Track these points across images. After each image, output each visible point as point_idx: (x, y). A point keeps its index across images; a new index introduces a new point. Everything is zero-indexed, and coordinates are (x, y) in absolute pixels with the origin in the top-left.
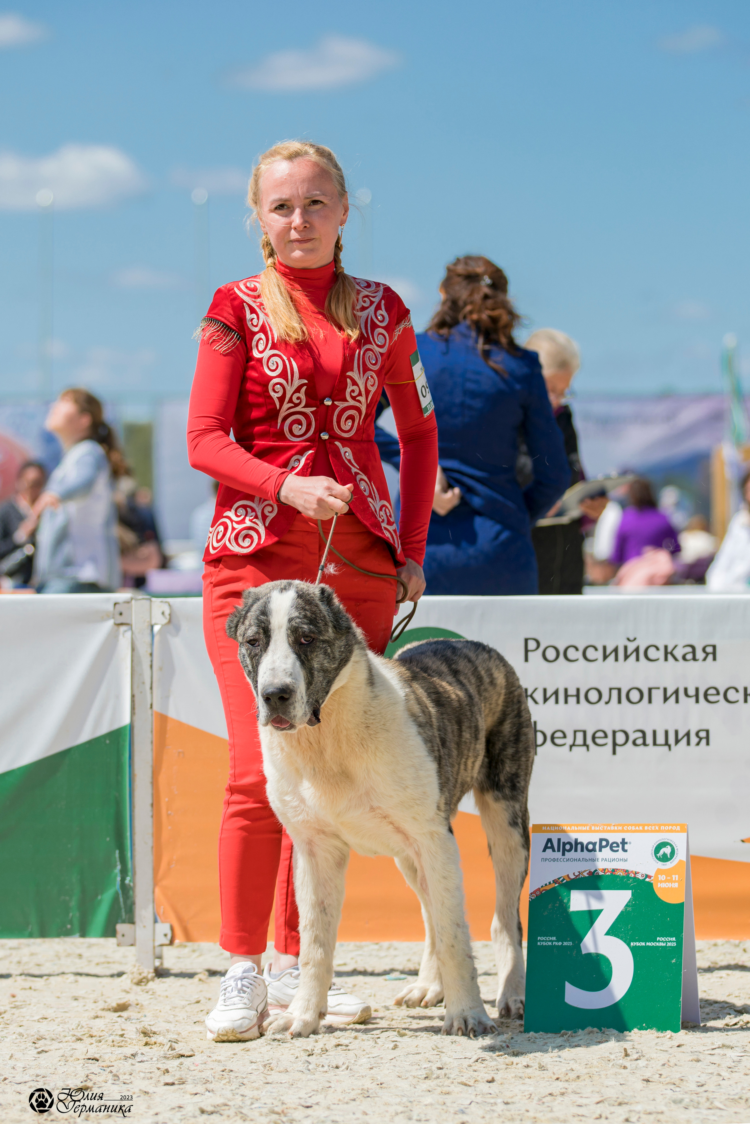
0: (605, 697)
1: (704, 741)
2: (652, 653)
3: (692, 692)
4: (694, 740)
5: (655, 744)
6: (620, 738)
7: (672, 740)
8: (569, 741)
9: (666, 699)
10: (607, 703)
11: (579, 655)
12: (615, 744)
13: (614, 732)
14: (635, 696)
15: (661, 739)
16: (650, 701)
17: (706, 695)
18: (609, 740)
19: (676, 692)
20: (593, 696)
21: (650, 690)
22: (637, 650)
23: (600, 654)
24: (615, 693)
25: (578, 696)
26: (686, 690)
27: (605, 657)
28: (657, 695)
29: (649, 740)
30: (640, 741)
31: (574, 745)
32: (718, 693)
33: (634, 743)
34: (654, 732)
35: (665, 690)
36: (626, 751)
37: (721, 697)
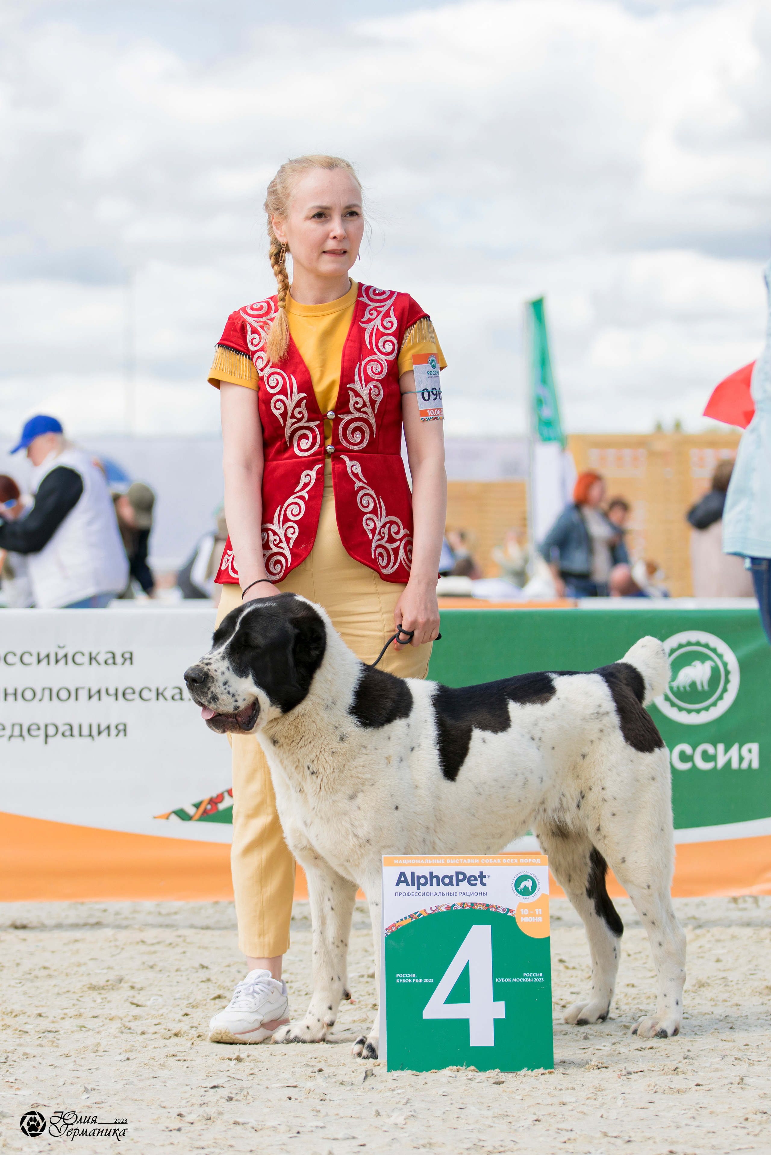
0: (39, 695)
1: (122, 734)
2: (79, 658)
3: (112, 691)
4: (113, 731)
5: (81, 735)
6: (51, 731)
7: (95, 732)
8: (8, 732)
9: (90, 697)
10: (40, 700)
11: (17, 660)
12: (47, 736)
13: (46, 726)
14: (64, 695)
15: (85, 731)
16: (77, 699)
17: (124, 694)
18: (42, 732)
19: (99, 692)
20: (29, 695)
21: (77, 690)
22: (66, 656)
23: (34, 659)
24: (47, 693)
25: (15, 694)
26: (107, 690)
27: (39, 661)
28: (83, 695)
29: (76, 731)
30: (68, 733)
31: (11, 737)
32: (134, 693)
33: (63, 735)
34: (80, 726)
35: (90, 690)
36: (56, 741)
37: (136, 696)
